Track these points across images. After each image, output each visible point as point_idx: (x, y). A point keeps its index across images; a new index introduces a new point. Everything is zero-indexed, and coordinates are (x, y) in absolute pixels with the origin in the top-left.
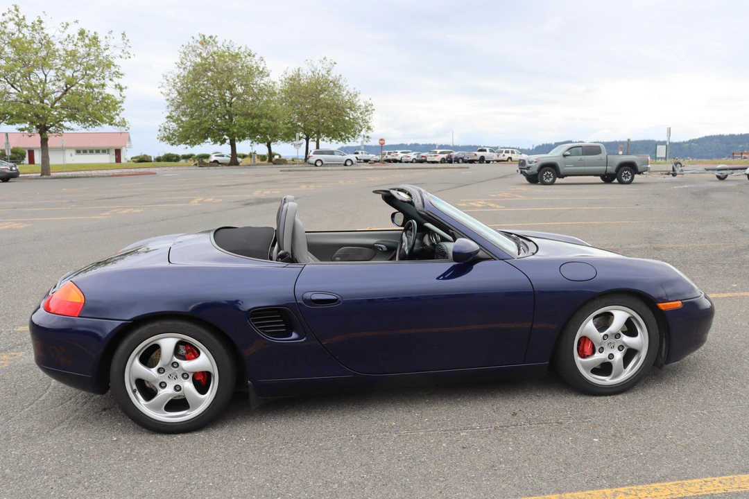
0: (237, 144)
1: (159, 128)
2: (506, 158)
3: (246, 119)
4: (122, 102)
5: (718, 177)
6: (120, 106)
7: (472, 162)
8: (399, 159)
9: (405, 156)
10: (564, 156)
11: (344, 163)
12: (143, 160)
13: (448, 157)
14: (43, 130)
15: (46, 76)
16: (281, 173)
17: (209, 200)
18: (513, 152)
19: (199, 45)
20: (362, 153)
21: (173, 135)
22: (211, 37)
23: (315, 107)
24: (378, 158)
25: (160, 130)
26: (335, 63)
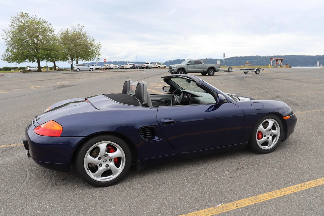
0: (41, 62)
1: (2, 55)
2: (157, 66)
3: (44, 51)
5: (244, 72)
7: (143, 68)
8: (112, 68)
9: (115, 66)
10: (187, 65)
11: (89, 70)
13: (133, 67)
16: (63, 74)
17: (38, 87)
18: (160, 64)
19: (20, 17)
20: (96, 65)
21: (9, 58)
22: (26, 13)
23: (76, 45)
24: (103, 67)
25: (3, 56)
26: (84, 26)
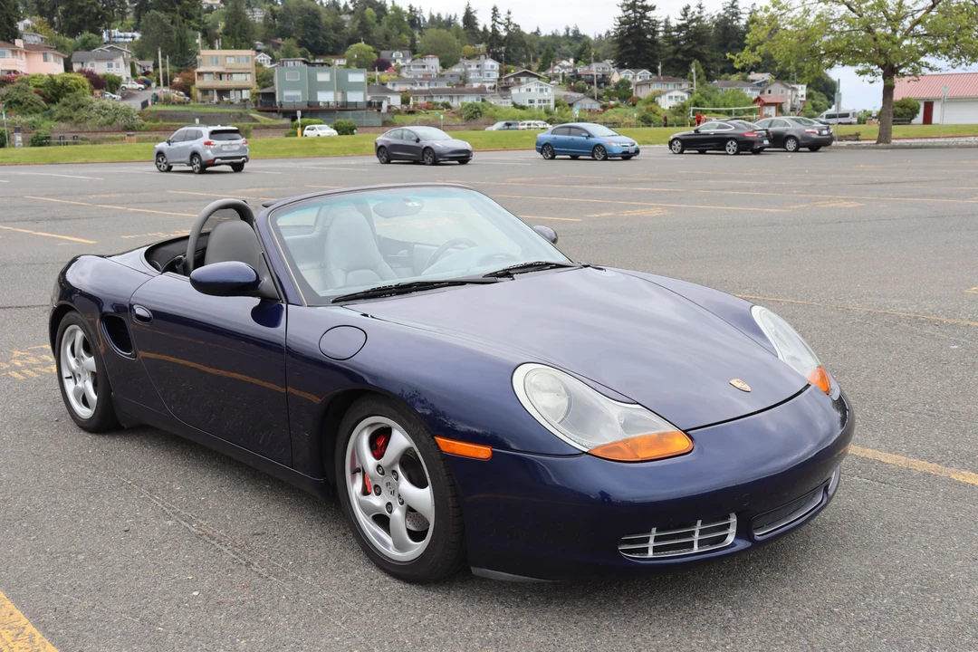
14: (890, 72)
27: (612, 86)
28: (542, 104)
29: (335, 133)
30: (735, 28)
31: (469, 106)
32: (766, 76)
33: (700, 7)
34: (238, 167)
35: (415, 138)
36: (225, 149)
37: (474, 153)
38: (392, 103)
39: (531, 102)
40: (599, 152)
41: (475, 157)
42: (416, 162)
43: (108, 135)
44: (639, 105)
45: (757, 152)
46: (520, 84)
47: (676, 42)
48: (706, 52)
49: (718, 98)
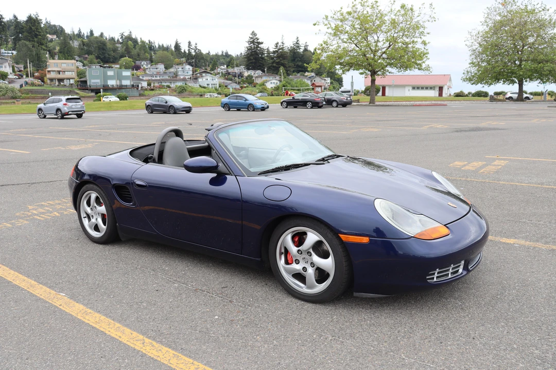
0: (525, 84)
3: (532, 64)
4: (428, 53)
6: (427, 57)
12: (459, 95)
14: (374, 73)
15: (378, 37)
17: (439, 126)
19: (501, 6)
21: (473, 76)
25: (464, 73)
27: (245, 78)
28: (213, 86)
29: (118, 99)
30: (298, 52)
31: (180, 87)
32: (313, 74)
33: (283, 43)
34: (80, 116)
35: (165, 101)
36: (73, 107)
37: (193, 108)
38: (143, 86)
39: (208, 85)
40: (251, 107)
41: (194, 110)
42: (165, 113)
43: (4, 101)
44: (258, 86)
45: (320, 107)
46: (202, 77)
47: (272, 58)
48: (286, 63)
49: (294, 83)
